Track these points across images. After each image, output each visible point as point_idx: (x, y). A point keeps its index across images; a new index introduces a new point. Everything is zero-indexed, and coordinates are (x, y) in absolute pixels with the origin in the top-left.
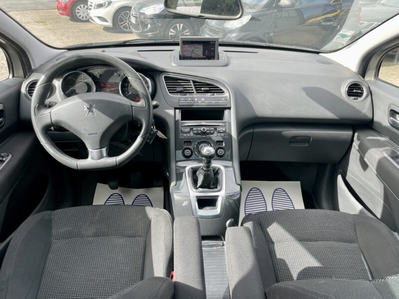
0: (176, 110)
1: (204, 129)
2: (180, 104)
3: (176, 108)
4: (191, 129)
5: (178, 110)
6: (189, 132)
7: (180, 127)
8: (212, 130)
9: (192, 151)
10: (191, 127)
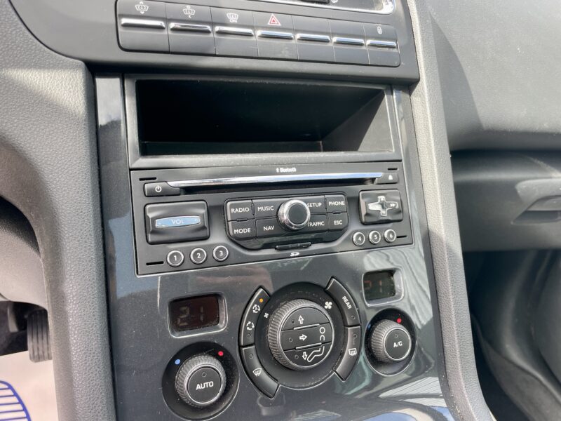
0: (101, 82)
1: (297, 212)
2: (128, 37)
3: (96, 69)
4: (215, 212)
5: (116, 82)
6: (200, 235)
7: (139, 200)
8: (337, 212)
9: (227, 362)
10: (213, 198)
